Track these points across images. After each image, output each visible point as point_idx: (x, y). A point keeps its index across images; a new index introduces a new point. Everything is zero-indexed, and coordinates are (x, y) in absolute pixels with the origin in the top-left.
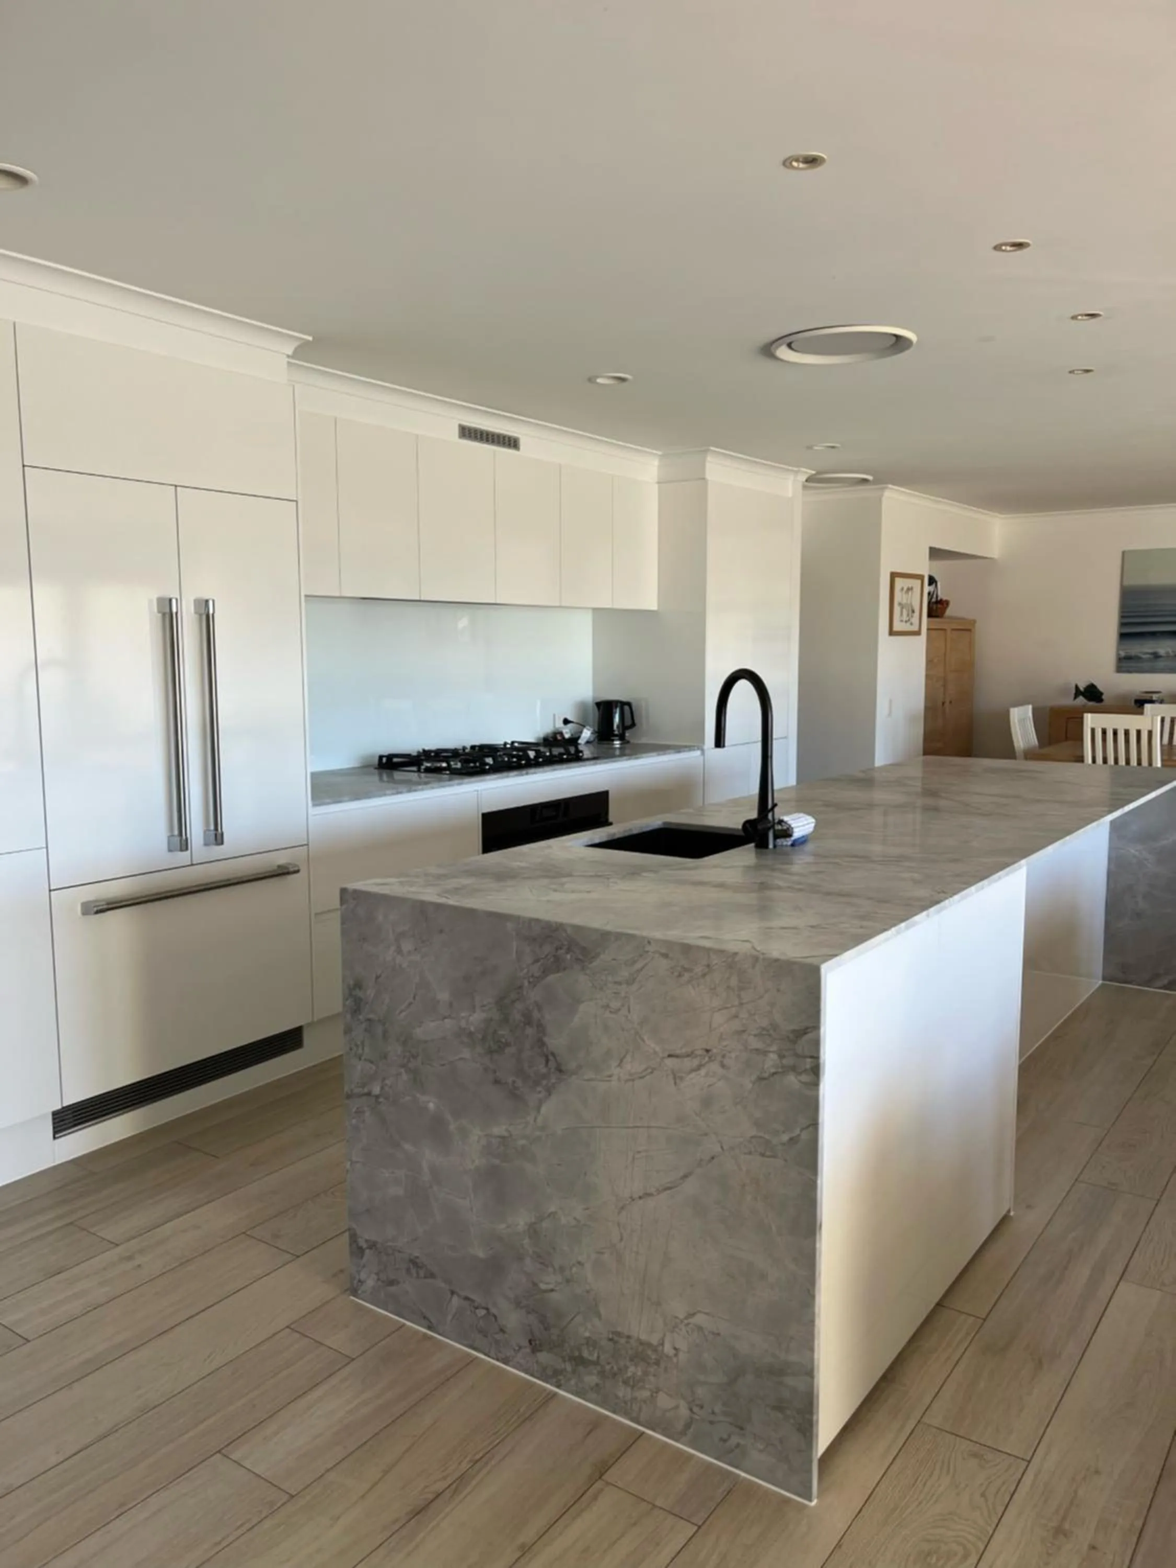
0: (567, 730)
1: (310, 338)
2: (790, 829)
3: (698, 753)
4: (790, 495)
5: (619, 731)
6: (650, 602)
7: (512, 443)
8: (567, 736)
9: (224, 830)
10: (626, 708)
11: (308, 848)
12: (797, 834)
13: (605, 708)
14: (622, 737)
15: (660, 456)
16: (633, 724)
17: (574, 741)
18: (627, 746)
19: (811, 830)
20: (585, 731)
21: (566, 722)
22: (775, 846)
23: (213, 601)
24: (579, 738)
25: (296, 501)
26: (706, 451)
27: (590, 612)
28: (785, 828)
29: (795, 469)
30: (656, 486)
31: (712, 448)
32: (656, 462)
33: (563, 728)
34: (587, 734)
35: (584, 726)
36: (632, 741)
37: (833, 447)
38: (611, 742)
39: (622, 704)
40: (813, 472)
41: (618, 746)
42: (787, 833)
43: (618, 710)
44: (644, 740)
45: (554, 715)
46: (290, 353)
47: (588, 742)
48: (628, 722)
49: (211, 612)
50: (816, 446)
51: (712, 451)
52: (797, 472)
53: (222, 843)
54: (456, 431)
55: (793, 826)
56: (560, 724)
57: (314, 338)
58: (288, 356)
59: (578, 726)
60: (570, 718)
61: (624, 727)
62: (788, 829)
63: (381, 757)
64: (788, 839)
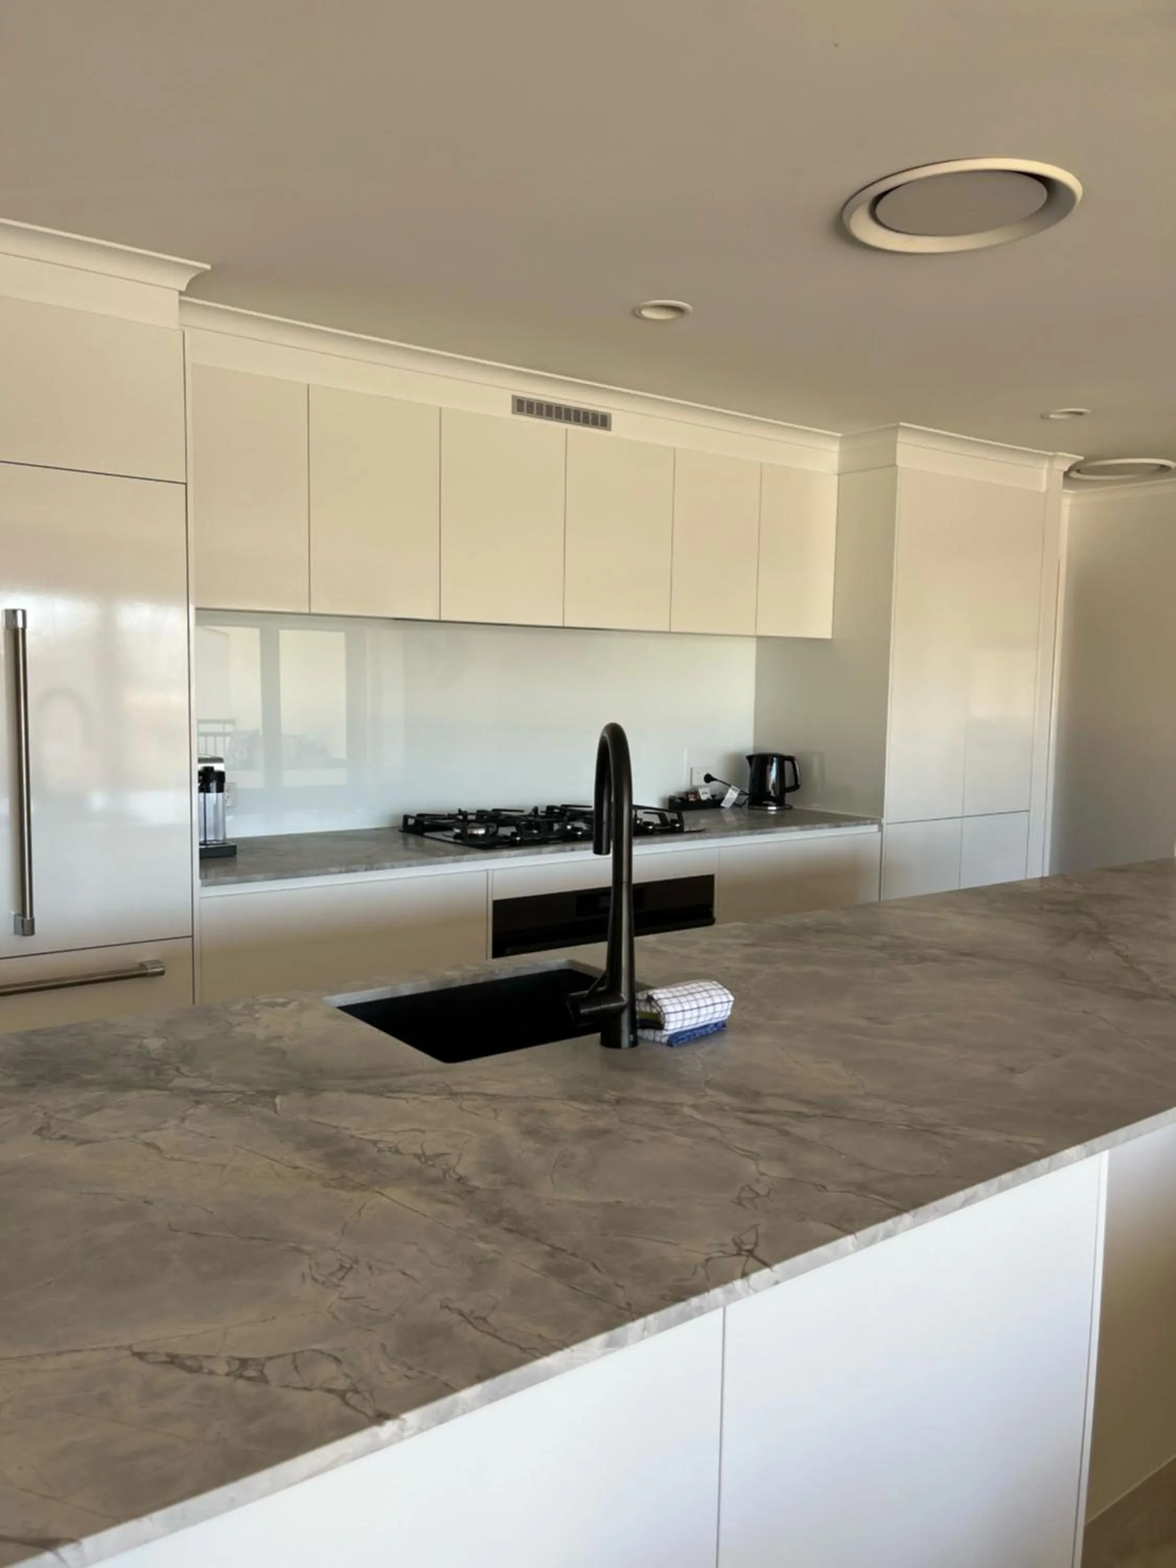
0: (707, 790)
1: (208, 267)
2: (662, 1014)
3: (875, 828)
4: (1043, 490)
5: (775, 793)
6: (823, 630)
7: (601, 421)
8: (704, 797)
9: (35, 915)
10: (788, 764)
11: (193, 941)
12: (674, 1024)
13: (759, 762)
14: (779, 801)
15: (841, 438)
16: (796, 787)
17: (715, 803)
18: (787, 813)
19: (729, 1013)
20: (730, 791)
21: (708, 779)
22: (634, 1044)
23: (24, 612)
24: (722, 800)
25: (186, 484)
26: (897, 428)
27: (754, 640)
28: (655, 1011)
29: (1051, 454)
30: (836, 477)
31: (901, 424)
32: (836, 447)
33: (701, 787)
34: (732, 795)
35: (729, 786)
36: (795, 807)
37: (1080, 414)
38: (763, 808)
39: (782, 759)
40: (1081, 458)
41: (773, 813)
42: (656, 1023)
43: (775, 765)
44: (815, 807)
45: (692, 770)
46: (183, 288)
47: (736, 805)
48: (789, 782)
49: (20, 625)
50: (1052, 414)
51: (903, 427)
52: (1051, 459)
53: (32, 932)
54: (508, 405)
55: (665, 1010)
56: (699, 781)
57: (213, 267)
58: (181, 293)
59: (724, 785)
60: (714, 775)
61: (782, 786)
62: (659, 1013)
63: (406, 818)
64: (658, 1033)
